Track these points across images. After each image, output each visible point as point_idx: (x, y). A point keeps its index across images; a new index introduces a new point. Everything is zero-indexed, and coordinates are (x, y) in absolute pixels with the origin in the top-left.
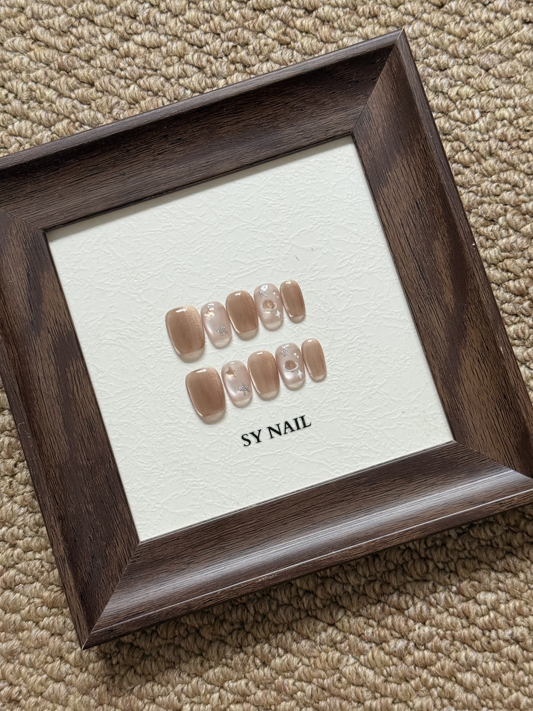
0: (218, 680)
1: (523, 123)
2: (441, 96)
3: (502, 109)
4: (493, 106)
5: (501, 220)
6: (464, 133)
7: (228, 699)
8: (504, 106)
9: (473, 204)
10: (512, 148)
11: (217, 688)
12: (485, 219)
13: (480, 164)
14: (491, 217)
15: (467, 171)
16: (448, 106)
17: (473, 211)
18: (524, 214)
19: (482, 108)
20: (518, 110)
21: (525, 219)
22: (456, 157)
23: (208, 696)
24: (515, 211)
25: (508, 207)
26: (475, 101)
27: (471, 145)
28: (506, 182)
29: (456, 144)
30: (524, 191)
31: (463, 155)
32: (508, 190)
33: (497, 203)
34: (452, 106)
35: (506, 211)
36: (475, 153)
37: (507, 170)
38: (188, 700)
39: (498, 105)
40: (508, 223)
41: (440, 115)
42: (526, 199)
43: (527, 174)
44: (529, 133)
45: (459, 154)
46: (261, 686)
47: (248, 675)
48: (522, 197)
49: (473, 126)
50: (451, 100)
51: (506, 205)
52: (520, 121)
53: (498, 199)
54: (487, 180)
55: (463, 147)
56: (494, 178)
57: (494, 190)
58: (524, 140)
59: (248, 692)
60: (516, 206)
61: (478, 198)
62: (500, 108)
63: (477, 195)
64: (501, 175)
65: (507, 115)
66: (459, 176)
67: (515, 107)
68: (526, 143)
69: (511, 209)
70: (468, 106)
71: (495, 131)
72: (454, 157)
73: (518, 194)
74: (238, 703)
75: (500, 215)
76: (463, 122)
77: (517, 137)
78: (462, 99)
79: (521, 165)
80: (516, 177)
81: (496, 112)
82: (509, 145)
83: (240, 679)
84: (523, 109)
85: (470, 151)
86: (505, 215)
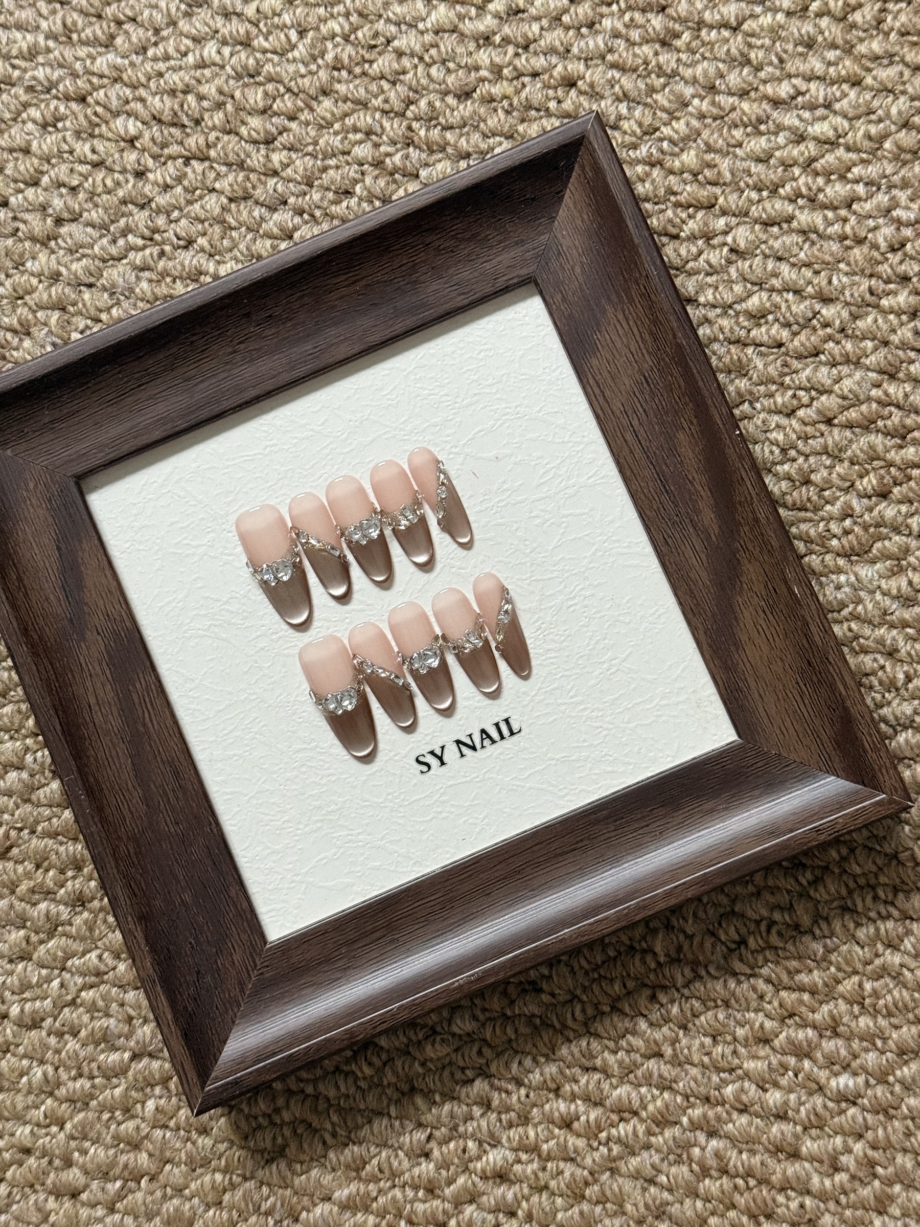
0: (55, 960)
1: (364, 36)
2: (235, 19)
3: (329, 22)
4: (316, 19)
5: (358, 189)
6: (278, 69)
7: (75, 984)
8: (332, 16)
9: (313, 173)
10: (355, 77)
11: (56, 972)
12: (336, 192)
13: (312, 110)
14: (343, 187)
15: (294, 125)
16: (247, 32)
17: (316, 183)
18: (392, 174)
19: (299, 25)
20: (354, 18)
21: (395, 181)
22: (275, 107)
23: (45, 986)
24: (377, 172)
25: (366, 166)
26: (287, 18)
27: (293, 83)
28: (356, 130)
29: (270, 87)
30: (385, 138)
31: (283, 101)
32: (360, 142)
33: (348, 163)
34: (254, 31)
35: (363, 174)
36: (301, 95)
37: (354, 111)
38: (16, 997)
39: (323, 17)
40: (369, 192)
41: (239, 47)
42: (390, 149)
43: (385, 112)
44: (377, 50)
45: (278, 101)
46: (123, 956)
47: (99, 944)
48: (383, 149)
49: (290, 55)
50: (250, 22)
51: (363, 165)
52: (360, 34)
53: (349, 159)
54: (329, 133)
55: (282, 90)
56: (337, 126)
57: (340, 146)
58: (371, 62)
59: (102, 968)
60: (378, 164)
61: (319, 162)
62: (325, 21)
63: (316, 158)
64: (347, 120)
65: (337, 29)
66: (285, 135)
67: (347, 15)
68: (375, 66)
69: (371, 168)
70: (277, 27)
71: (326, 57)
72: (271, 107)
73: (377, 146)
74: (92, 987)
75: (356, 181)
76: (275, 52)
77: (360, 59)
78: (266, 18)
79: (373, 101)
80: (369, 120)
81: (322, 27)
82: (350, 72)
83: (89, 952)
84: (361, 14)
85: (294, 94)
86: (363, 181)
